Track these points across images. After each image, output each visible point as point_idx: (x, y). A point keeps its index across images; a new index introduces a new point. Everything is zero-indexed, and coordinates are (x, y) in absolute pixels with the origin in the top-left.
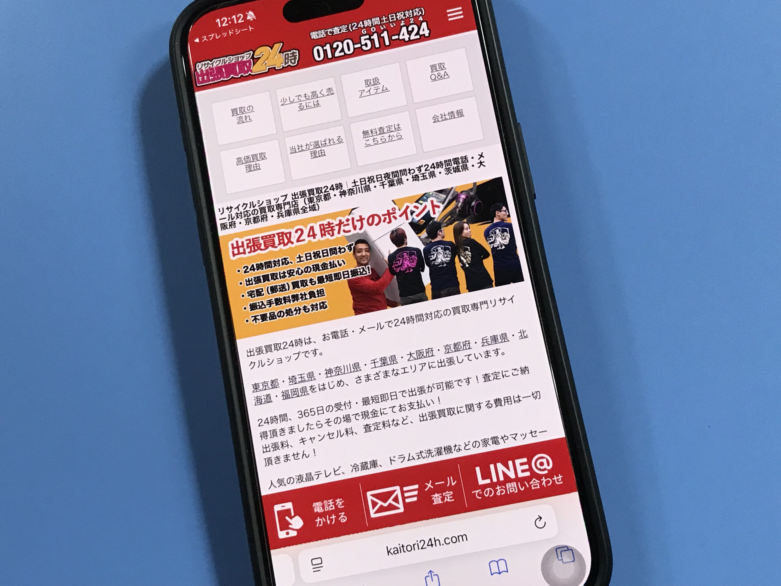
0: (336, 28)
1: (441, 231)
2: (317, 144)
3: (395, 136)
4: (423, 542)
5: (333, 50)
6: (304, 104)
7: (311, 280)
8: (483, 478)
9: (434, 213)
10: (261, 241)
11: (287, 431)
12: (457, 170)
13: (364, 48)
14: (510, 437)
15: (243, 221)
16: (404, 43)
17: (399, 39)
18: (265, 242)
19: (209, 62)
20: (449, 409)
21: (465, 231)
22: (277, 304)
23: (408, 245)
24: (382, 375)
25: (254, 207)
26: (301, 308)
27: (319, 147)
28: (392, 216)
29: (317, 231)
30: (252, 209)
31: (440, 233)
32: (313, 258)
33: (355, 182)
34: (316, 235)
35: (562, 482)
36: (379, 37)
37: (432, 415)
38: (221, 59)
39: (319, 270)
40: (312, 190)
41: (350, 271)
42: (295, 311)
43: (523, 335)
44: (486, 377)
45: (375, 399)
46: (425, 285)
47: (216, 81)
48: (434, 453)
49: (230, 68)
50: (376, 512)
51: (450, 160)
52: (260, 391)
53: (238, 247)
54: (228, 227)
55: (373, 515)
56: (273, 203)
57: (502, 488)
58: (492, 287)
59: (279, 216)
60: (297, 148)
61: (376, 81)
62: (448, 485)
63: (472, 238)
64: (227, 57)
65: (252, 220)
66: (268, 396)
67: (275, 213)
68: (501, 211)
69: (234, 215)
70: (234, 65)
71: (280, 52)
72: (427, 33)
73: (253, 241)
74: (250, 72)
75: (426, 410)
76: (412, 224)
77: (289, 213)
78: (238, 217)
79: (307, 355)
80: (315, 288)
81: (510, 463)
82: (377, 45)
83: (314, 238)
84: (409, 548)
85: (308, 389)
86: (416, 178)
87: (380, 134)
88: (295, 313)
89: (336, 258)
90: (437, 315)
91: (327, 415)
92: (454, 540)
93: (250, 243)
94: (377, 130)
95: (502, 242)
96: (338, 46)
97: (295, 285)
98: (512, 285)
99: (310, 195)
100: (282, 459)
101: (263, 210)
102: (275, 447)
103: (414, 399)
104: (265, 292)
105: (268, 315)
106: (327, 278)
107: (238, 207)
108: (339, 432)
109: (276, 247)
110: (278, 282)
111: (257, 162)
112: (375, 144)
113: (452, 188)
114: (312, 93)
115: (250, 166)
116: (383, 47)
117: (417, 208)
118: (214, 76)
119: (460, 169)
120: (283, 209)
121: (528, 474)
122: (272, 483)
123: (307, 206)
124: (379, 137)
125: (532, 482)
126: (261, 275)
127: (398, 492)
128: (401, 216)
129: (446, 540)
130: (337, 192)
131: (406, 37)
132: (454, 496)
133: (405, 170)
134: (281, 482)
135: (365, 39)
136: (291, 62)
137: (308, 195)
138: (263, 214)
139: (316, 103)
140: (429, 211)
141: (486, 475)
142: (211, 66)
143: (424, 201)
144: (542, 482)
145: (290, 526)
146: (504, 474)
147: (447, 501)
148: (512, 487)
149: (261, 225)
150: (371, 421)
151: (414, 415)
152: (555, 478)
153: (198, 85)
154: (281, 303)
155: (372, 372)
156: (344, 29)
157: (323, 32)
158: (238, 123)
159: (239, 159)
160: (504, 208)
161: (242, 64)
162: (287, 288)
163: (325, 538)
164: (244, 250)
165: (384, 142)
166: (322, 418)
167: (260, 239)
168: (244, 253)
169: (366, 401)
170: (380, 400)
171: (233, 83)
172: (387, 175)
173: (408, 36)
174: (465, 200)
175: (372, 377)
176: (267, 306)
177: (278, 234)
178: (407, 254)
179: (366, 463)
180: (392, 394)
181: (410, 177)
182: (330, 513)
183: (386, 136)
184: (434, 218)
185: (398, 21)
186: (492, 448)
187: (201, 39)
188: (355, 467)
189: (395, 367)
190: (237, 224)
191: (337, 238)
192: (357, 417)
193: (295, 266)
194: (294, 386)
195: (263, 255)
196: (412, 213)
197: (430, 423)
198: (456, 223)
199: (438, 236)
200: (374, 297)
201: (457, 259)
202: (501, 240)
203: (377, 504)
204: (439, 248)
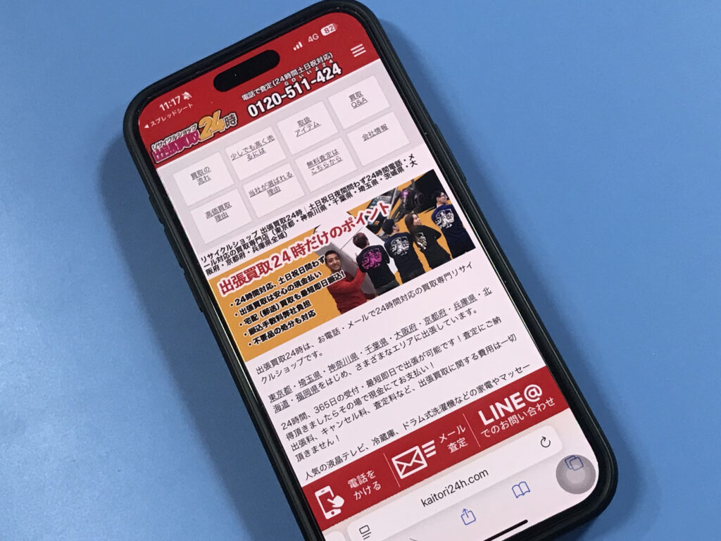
0: (262, 87)
1: (395, 226)
2: (271, 183)
3: (336, 160)
4: (451, 487)
5: (265, 105)
6: (251, 154)
7: (296, 295)
8: (487, 419)
9: (385, 213)
10: (245, 275)
11: (309, 427)
12: (394, 173)
13: (290, 96)
14: (500, 379)
15: (224, 262)
16: (322, 84)
17: (317, 82)
18: (248, 275)
19: (162, 141)
20: (443, 370)
21: (415, 221)
22: (272, 323)
23: (370, 245)
24: (377, 357)
26: (294, 321)
27: (274, 185)
28: (350, 225)
29: (290, 254)
30: (230, 250)
31: (395, 228)
32: (293, 277)
33: (311, 206)
34: (290, 257)
35: (554, 404)
36: (300, 84)
37: (430, 379)
38: (172, 136)
39: (301, 286)
40: (277, 222)
41: (327, 279)
42: (288, 325)
43: (487, 292)
44: (466, 335)
45: (377, 379)
46: (394, 273)
47: (172, 155)
48: (440, 410)
49: (181, 142)
50: (404, 474)
51: (386, 167)
52: (277, 399)
54: (213, 271)
55: (402, 477)
56: (247, 241)
57: (505, 423)
58: (450, 259)
59: (254, 251)
60: (255, 191)
61: (307, 120)
62: (459, 433)
63: (423, 224)
64: (176, 133)
65: (232, 260)
66: (285, 402)
67: (250, 249)
68: (440, 197)
69: (215, 260)
70: (184, 138)
71: (220, 118)
72: (339, 71)
73: (238, 277)
74: (199, 141)
75: (423, 377)
76: (369, 227)
77: (262, 246)
78: (219, 261)
79: (309, 358)
80: (302, 301)
81: (506, 400)
82: (300, 91)
83: (289, 260)
84: (441, 496)
86: (362, 189)
87: (322, 161)
89: (312, 272)
90: (411, 295)
91: (340, 404)
92: (477, 477)
93: (235, 279)
94: (319, 159)
95: (448, 221)
96: (267, 100)
97: (283, 303)
98: (467, 254)
99: (276, 226)
100: (311, 452)
101: (239, 249)
102: (303, 443)
103: (410, 370)
104: (259, 316)
105: (267, 335)
106: (309, 290)
107: (217, 253)
108: (354, 415)
109: (259, 277)
110: (268, 305)
111: (224, 212)
112: (320, 171)
113: (394, 189)
114: (256, 143)
115: (219, 216)
116: (305, 92)
117: (370, 212)
118: (169, 151)
119: (397, 172)
120: (256, 244)
121: (523, 405)
122: (308, 474)
123: (277, 236)
124: (322, 164)
125: (529, 411)
126: (252, 303)
127: (418, 451)
128: (358, 222)
129: (470, 479)
130: (299, 218)
132: (466, 441)
133: (351, 185)
134: (315, 471)
135: (289, 89)
136: (232, 124)
137: (274, 227)
138: (240, 252)
139: (261, 151)
140: (380, 213)
141: (489, 415)
142: (164, 144)
143: (374, 205)
144: (537, 408)
145: (333, 506)
146: (504, 410)
147: (462, 447)
148: (513, 420)
149: (241, 262)
150: (379, 398)
151: (414, 383)
152: (548, 402)
153: (157, 162)
154: (276, 322)
155: (369, 358)
156: (269, 86)
157: (252, 93)
158: (200, 184)
159: (208, 213)
160: (442, 194)
161: (190, 136)
163: (366, 508)
164: (232, 286)
165: (327, 167)
166: (337, 408)
167: (243, 273)
168: (233, 288)
169: (370, 383)
171: (187, 153)
172: (337, 193)
173: (324, 78)
174: (408, 196)
175: (370, 362)
176: (264, 328)
177: (257, 265)
178: (372, 252)
179: (384, 434)
180: (391, 371)
181: (356, 189)
182: (365, 485)
183: (328, 162)
184: (386, 217)
185: (313, 68)
186: (487, 392)
187: (150, 125)
188: (376, 441)
189: (387, 348)
190: (220, 267)
191: (309, 255)
192: (366, 399)
193: (279, 287)
194: (305, 388)
195: (249, 286)
196: (367, 217)
197: (429, 386)
198: (406, 216)
199: (394, 231)
200: (353, 295)
201: (414, 245)
202: (447, 220)
203: (403, 466)
204: (398, 240)
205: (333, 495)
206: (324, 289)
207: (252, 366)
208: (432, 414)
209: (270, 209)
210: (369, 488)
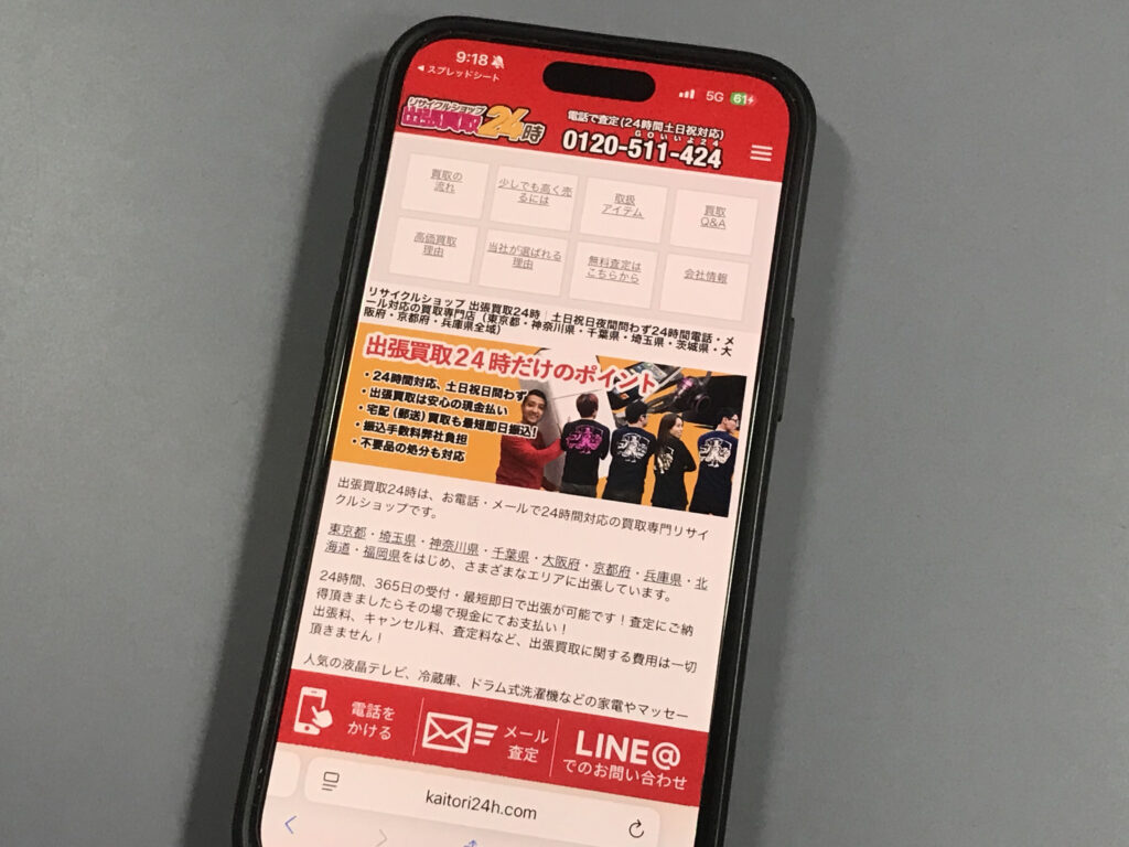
0: (604, 117)
1: (645, 417)
2: (525, 252)
3: (630, 277)
4: (477, 801)
5: (591, 142)
6: (528, 195)
7: (456, 418)
8: (585, 747)
9: (644, 390)
10: (410, 348)
11: (354, 598)
12: (693, 347)
13: (631, 154)
14: (638, 708)
15: (396, 313)
16: (683, 165)
17: (678, 158)
18: (414, 350)
19: (427, 100)
20: (573, 645)
21: (675, 428)
22: (400, 433)
23: (596, 420)
24: (502, 570)
25: (416, 301)
26: (430, 449)
27: (528, 256)
28: (589, 375)
29: (486, 359)
30: (413, 302)
31: (643, 419)
32: (468, 392)
33: (557, 316)
34: (483, 364)
35: (683, 789)
36: (655, 147)
37: (548, 645)
38: (444, 102)
39: (471, 410)
40: (499, 307)
41: (509, 425)
42: (420, 450)
43: (701, 585)
44: (635, 621)
45: (482, 599)
46: (599, 477)
47: (427, 127)
48: (533, 693)
49: (451, 118)
50: (431, 742)
51: (688, 332)
52: (339, 535)
54: (374, 314)
55: (425, 744)
56: (443, 305)
57: (604, 769)
58: (684, 509)
59: (444, 324)
60: (499, 246)
61: (630, 200)
62: (536, 741)
63: (681, 439)
64: (452, 102)
65: (408, 317)
66: (346, 545)
67: (441, 319)
68: (730, 419)
69: (387, 302)
70: (456, 116)
71: (522, 121)
72: (717, 164)
73: (400, 344)
74: (474, 132)
75: (543, 636)
76: (611, 395)
77: (458, 324)
78: (391, 306)
79: (416, 511)
80: (458, 431)
81: (626, 740)
82: (648, 156)
83: (480, 367)
84: (456, 803)
85: (401, 555)
86: (637, 339)
87: (611, 267)
88: (419, 452)
89: (497, 402)
90: (601, 520)
91: (413, 597)
92: (518, 812)
93: (395, 344)
94: (610, 261)
95: (718, 458)
96: (598, 139)
97: (433, 417)
98: (711, 517)
99: (493, 311)
100: (335, 632)
101: (426, 309)
102: (332, 613)
103: (532, 616)
104: (390, 413)
105: (384, 444)
106: (477, 423)
107: (396, 294)
108: (420, 624)
109: (426, 361)
110: (412, 407)
111: (442, 247)
112: (601, 278)
113: (678, 368)
114: (544, 185)
115: (430, 248)
116: (655, 161)
117: (623, 375)
118: (427, 120)
119: (698, 348)
120: (452, 318)
121: (644, 762)
122: (310, 658)
123: (486, 324)
124: (608, 271)
125: (644, 775)
126: (394, 390)
127: (469, 727)
128: (600, 379)
129: (508, 809)
130: (530, 320)
131: (689, 160)
132: (538, 756)
133: (627, 324)
134: (322, 660)
135: (636, 144)
136: (531, 138)
137: (491, 310)
138: (425, 314)
139: (544, 200)
140: (638, 387)
141: (590, 744)
142: (428, 106)
143: (637, 371)
144: (658, 779)
145: (314, 720)
146: (613, 752)
147: (527, 760)
148: (617, 772)
149: (417, 326)
150: (467, 624)
151: (525, 636)
152: (677, 780)
153: (402, 124)
154: (406, 434)
155: (491, 563)
156: (614, 121)
157: (585, 116)
158: (436, 190)
159: (420, 235)
160: (735, 417)
161: (469, 118)
163: (353, 751)
164: (384, 350)
165: (612, 280)
166: (406, 599)
167: (410, 344)
168: (383, 354)
169: (469, 597)
171: (448, 137)
172: (601, 322)
173: (692, 159)
174: (689, 389)
175: (488, 569)
176: (387, 432)
177: (435, 346)
178: (591, 429)
179: (441, 675)
180: (506, 600)
181: (630, 334)
182: (371, 722)
183: (618, 273)
185: (686, 137)
186: (610, 713)
187: (427, 68)
188: (425, 675)
189: (523, 566)
190: (387, 315)
191: (509, 378)
192: (451, 613)
193: (441, 394)
194: (385, 545)
195: (405, 365)
196: (616, 380)
197: (541, 653)
198: (668, 413)
199: (639, 422)
200: (527, 469)
201: (652, 459)
202: (717, 455)
203: (436, 731)
204: (635, 438)
205: (323, 706)
207: (338, 470)
208: (519, 691)
209: (502, 284)
210: (374, 728)
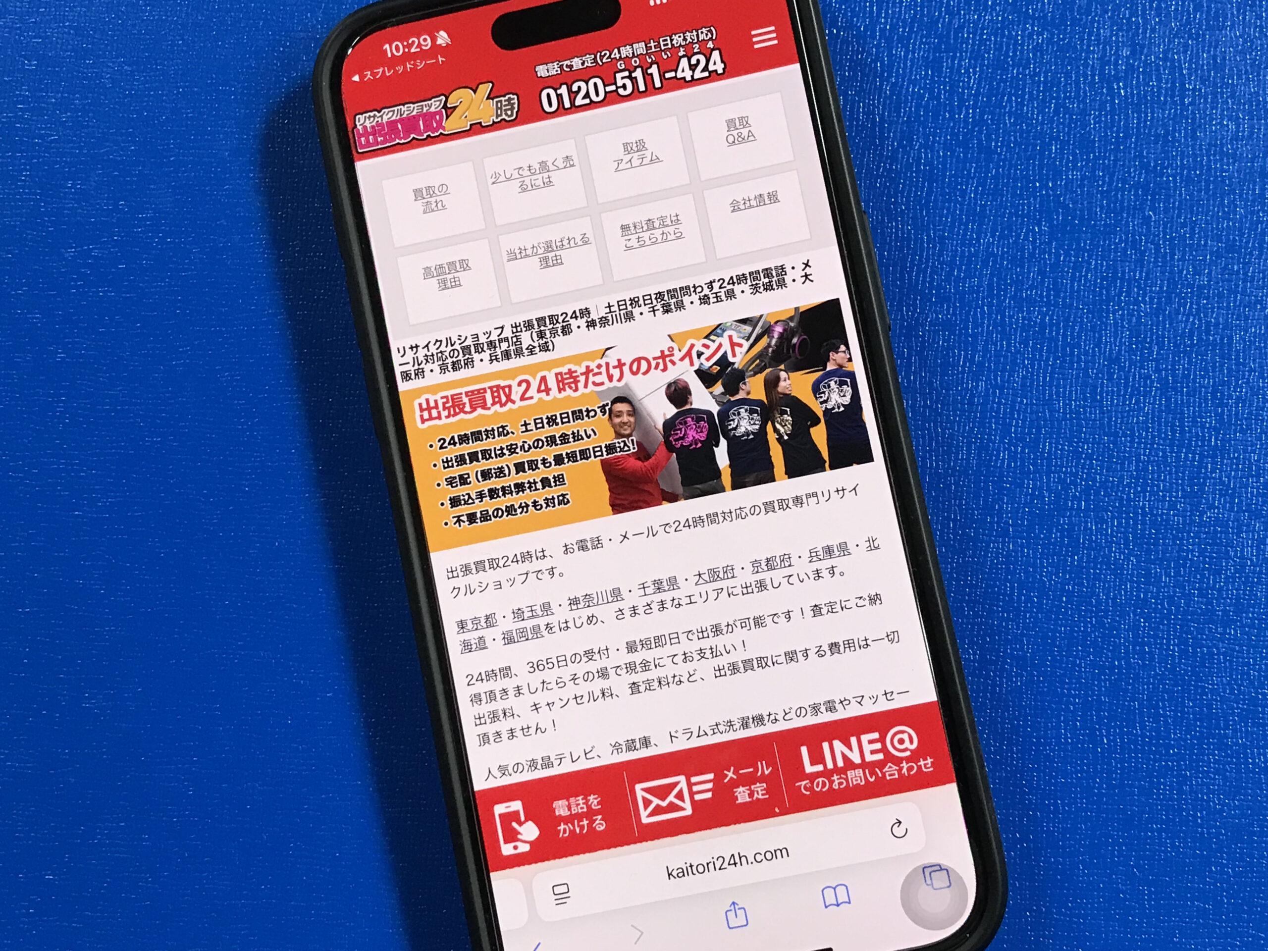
0: (576, 59)
1: (745, 384)
2: (549, 247)
3: (672, 233)
4: (721, 860)
5: (573, 95)
6: (527, 181)
7: (544, 460)
8: (813, 763)
9: (734, 355)
10: (466, 400)
11: (511, 693)
12: (768, 287)
13: (621, 91)
14: (853, 701)
15: (436, 367)
16: (684, 83)
17: (676, 77)
18: (470, 401)
19: (376, 113)
20: (760, 659)
21: (782, 384)
22: (492, 498)
23: (693, 407)
24: (655, 607)
25: (452, 345)
26: (530, 503)
27: (553, 251)
28: (667, 359)
29: (552, 383)
30: (450, 348)
31: (743, 387)
32: (546, 426)
33: (609, 306)
34: (550, 389)
35: (931, 769)
36: (645, 74)
37: (734, 668)
38: (396, 109)
39: (556, 445)
40: (543, 319)
41: (603, 446)
42: (519, 508)
43: (873, 545)
44: (816, 610)
45: (645, 644)
46: (721, 468)
47: (388, 144)
48: (737, 726)
49: (410, 124)
50: (651, 815)
51: (757, 272)
52: (469, 631)
53: (429, 409)
54: (413, 376)
55: (645, 820)
56: (483, 339)
57: (841, 778)
58: (824, 470)
59: (491, 360)
60: (517, 252)
61: (641, 145)
62: (759, 774)
63: (793, 394)
64: (404, 105)
65: (450, 367)
66: (481, 639)
67: (486, 356)
68: (837, 353)
69: (421, 358)
70: (415, 118)
71: (488, 98)
72: (720, 68)
73: (453, 399)
74: (441, 131)
75: (724, 661)
76: (700, 373)
77: (507, 355)
78: (427, 361)
79: (540, 576)
80: (552, 472)
81: (853, 740)
82: (642, 88)
83: (548, 394)
84: (701, 869)
85: (543, 628)
86: (705, 300)
87: (648, 230)
88: (519, 511)
89: (581, 426)
90: (740, 514)
91: (573, 668)
92: (769, 856)
93: (447, 402)
94: (644, 223)
95: (840, 401)
96: (579, 88)
97: (520, 467)
99: (539, 326)
100: (505, 735)
101: (466, 350)
103: (705, 644)
104: (472, 479)
105: (479, 515)
106: (568, 457)
107: (427, 346)
108: (591, 694)
109: (489, 409)
110: (493, 464)
111: (456, 275)
112: (641, 246)
113: (761, 316)
114: (540, 163)
115: (444, 281)
116: (651, 90)
117: (705, 346)
118: (384, 136)
119: (775, 286)
120: (498, 349)
121: (880, 756)
122: (490, 772)
123: (536, 344)
124: (646, 235)
125: (886, 769)
126: (466, 453)
127: (683, 785)
128: (682, 359)
129: (758, 856)
130: (582, 322)
131: (688, 75)
132: (768, 791)
133: (688, 287)
134: (503, 770)
135: (623, 78)
136: (506, 114)
137: (536, 326)
138: (467, 356)
139: (546, 180)
140: (726, 352)
141: (817, 757)
142: (380, 119)
143: (718, 335)
144: (901, 769)
146: (844, 756)
147: (757, 798)
148: (856, 777)
149: (464, 373)
150: (640, 677)
151: (706, 667)
152: (922, 763)
153: (360, 151)
154: (498, 496)
155: (641, 603)
156: (589, 60)
157: (556, 66)
158: (425, 212)
159: (427, 269)
160: (843, 348)
161: (428, 117)
162: (507, 472)
163: (572, 854)
164: (439, 413)
165: (654, 243)
166: (566, 673)
167: (464, 396)
168: (439, 417)
169: (631, 648)
170: (653, 645)
171: (413, 148)
172: (660, 295)
173: (691, 73)
174: (781, 335)
175: (641, 610)
176: (477, 501)
177: (491, 388)
178: (693, 419)
179: (633, 741)
180: (672, 636)
181: (695, 298)
182: (579, 817)
183: (657, 233)
184: (733, 364)
185: (674, 49)
186: (825, 717)
187: (362, 77)
188: (617, 747)
189: (675, 594)
190: (427, 373)
191: (583, 394)
192: (619, 671)
193: (518, 438)
194: (521, 625)
195: (468, 421)
196: (700, 355)
197: (730, 680)
198: (768, 370)
199: (741, 391)
200: (641, 487)
201: (769, 427)
202: (838, 398)
203: (650, 802)
204: (742, 410)
205: (523, 818)
206: (594, 462)
207: (440, 561)
208: (721, 728)
210: (585, 822)
